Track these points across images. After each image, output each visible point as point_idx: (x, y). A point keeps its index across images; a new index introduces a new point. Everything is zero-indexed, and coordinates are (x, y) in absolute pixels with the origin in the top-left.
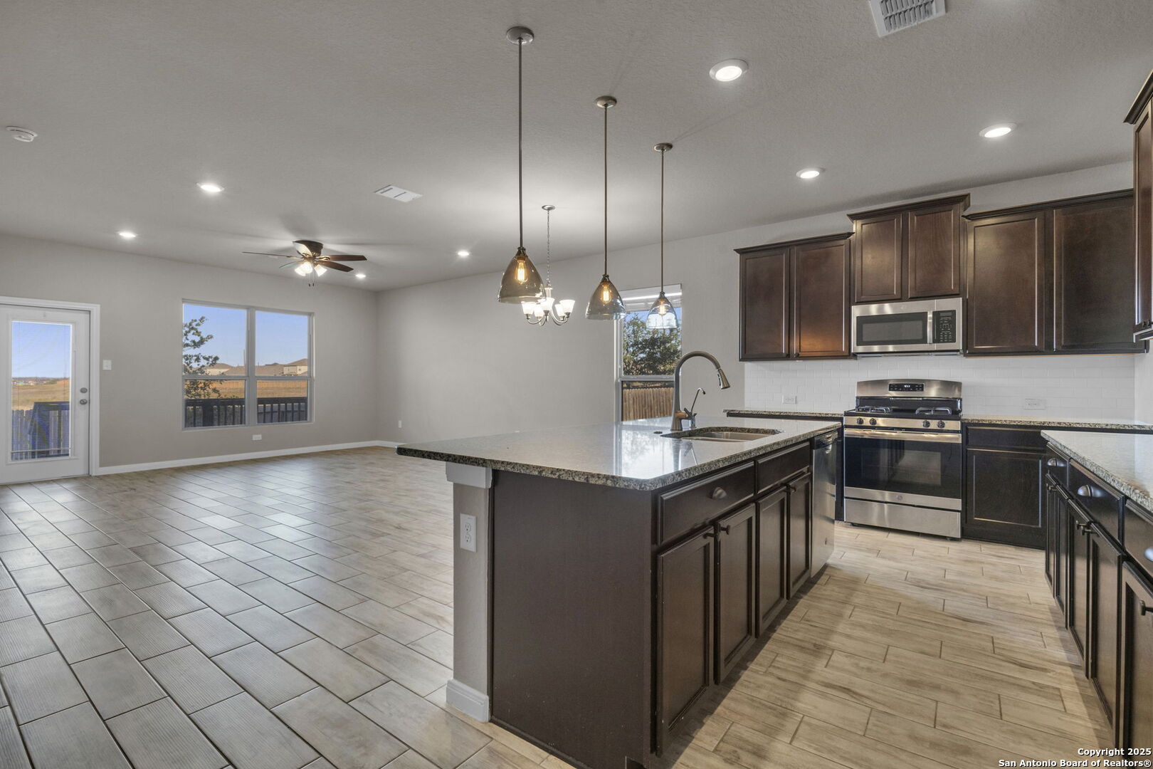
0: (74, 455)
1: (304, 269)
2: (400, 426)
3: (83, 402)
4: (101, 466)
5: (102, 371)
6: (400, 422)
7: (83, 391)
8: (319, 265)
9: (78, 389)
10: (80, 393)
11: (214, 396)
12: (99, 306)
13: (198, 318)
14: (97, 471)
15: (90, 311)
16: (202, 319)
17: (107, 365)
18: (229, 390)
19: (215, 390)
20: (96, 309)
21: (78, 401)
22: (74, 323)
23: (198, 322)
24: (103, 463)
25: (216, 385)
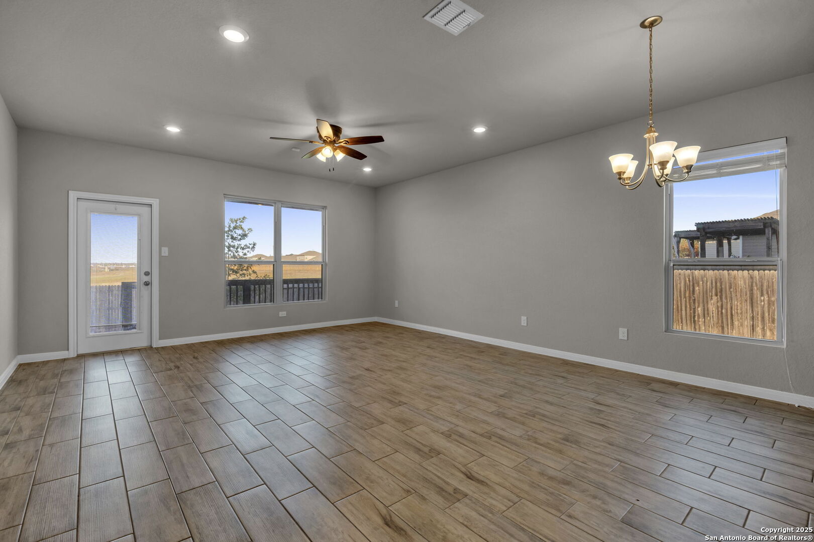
0: (140, 330)
1: (325, 154)
2: (397, 305)
3: (147, 284)
4: (160, 339)
5: (161, 257)
6: (397, 302)
7: (147, 274)
8: (338, 150)
9: (143, 273)
10: (144, 276)
11: (253, 277)
12: (158, 200)
13: (241, 217)
14: (158, 343)
15: (151, 205)
16: (244, 218)
17: (165, 251)
18: (264, 272)
19: (254, 272)
20: (155, 202)
21: (142, 283)
22: (139, 215)
23: (242, 219)
24: (161, 338)
25: (255, 268)
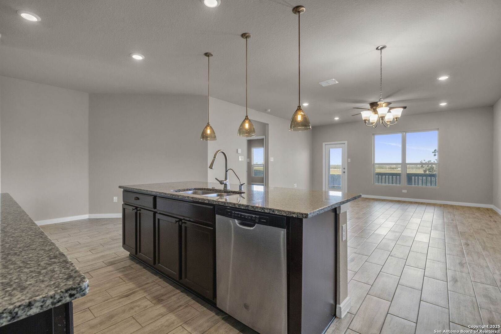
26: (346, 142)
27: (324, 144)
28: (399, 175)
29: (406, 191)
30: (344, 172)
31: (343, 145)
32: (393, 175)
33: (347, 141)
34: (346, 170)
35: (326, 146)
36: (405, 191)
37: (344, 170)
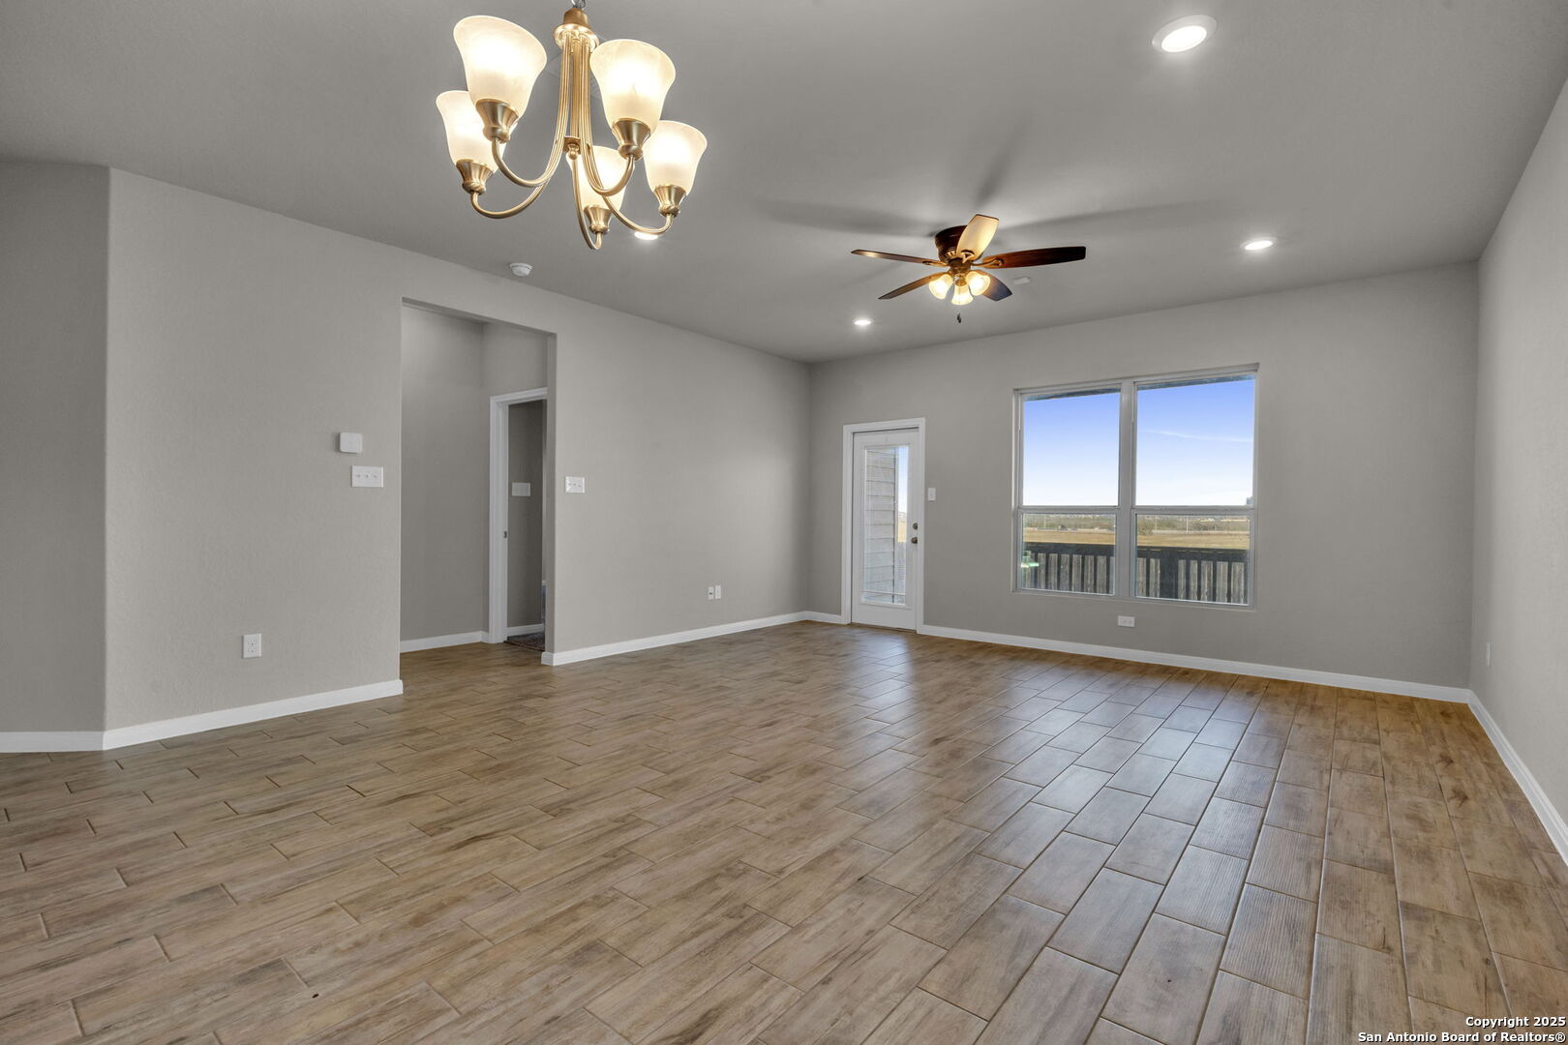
0: (908, 605)
5: (927, 502)
7: (916, 526)
9: (911, 526)
10: (913, 530)
14: (922, 629)
15: (918, 427)
17: (932, 494)
21: (911, 539)
22: (909, 445)
26: (921, 422)
27: (848, 430)
28: (1107, 551)
29: (1132, 619)
30: (915, 541)
31: (911, 434)
32: (1083, 550)
33: (924, 419)
34: (920, 534)
35: (857, 437)
36: (1126, 621)
37: (915, 534)
